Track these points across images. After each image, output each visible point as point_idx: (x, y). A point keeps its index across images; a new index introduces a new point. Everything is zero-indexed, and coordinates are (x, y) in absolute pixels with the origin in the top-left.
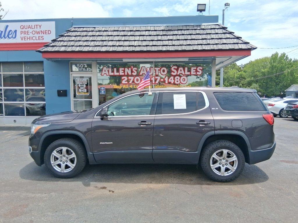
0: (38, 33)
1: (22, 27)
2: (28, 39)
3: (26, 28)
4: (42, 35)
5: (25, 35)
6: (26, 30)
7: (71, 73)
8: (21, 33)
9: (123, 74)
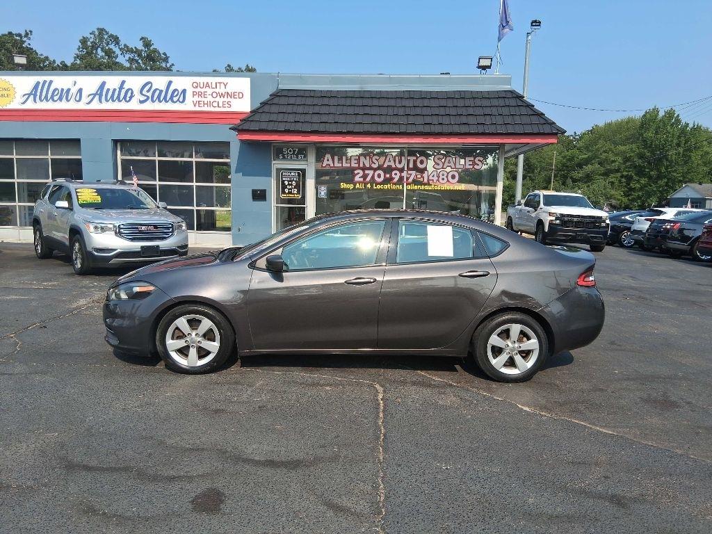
0: (222, 95)
1: (195, 85)
2: (206, 106)
3: (202, 86)
4: (229, 99)
5: (200, 99)
6: (203, 90)
7: (274, 162)
8: (194, 95)
9: (357, 165)
